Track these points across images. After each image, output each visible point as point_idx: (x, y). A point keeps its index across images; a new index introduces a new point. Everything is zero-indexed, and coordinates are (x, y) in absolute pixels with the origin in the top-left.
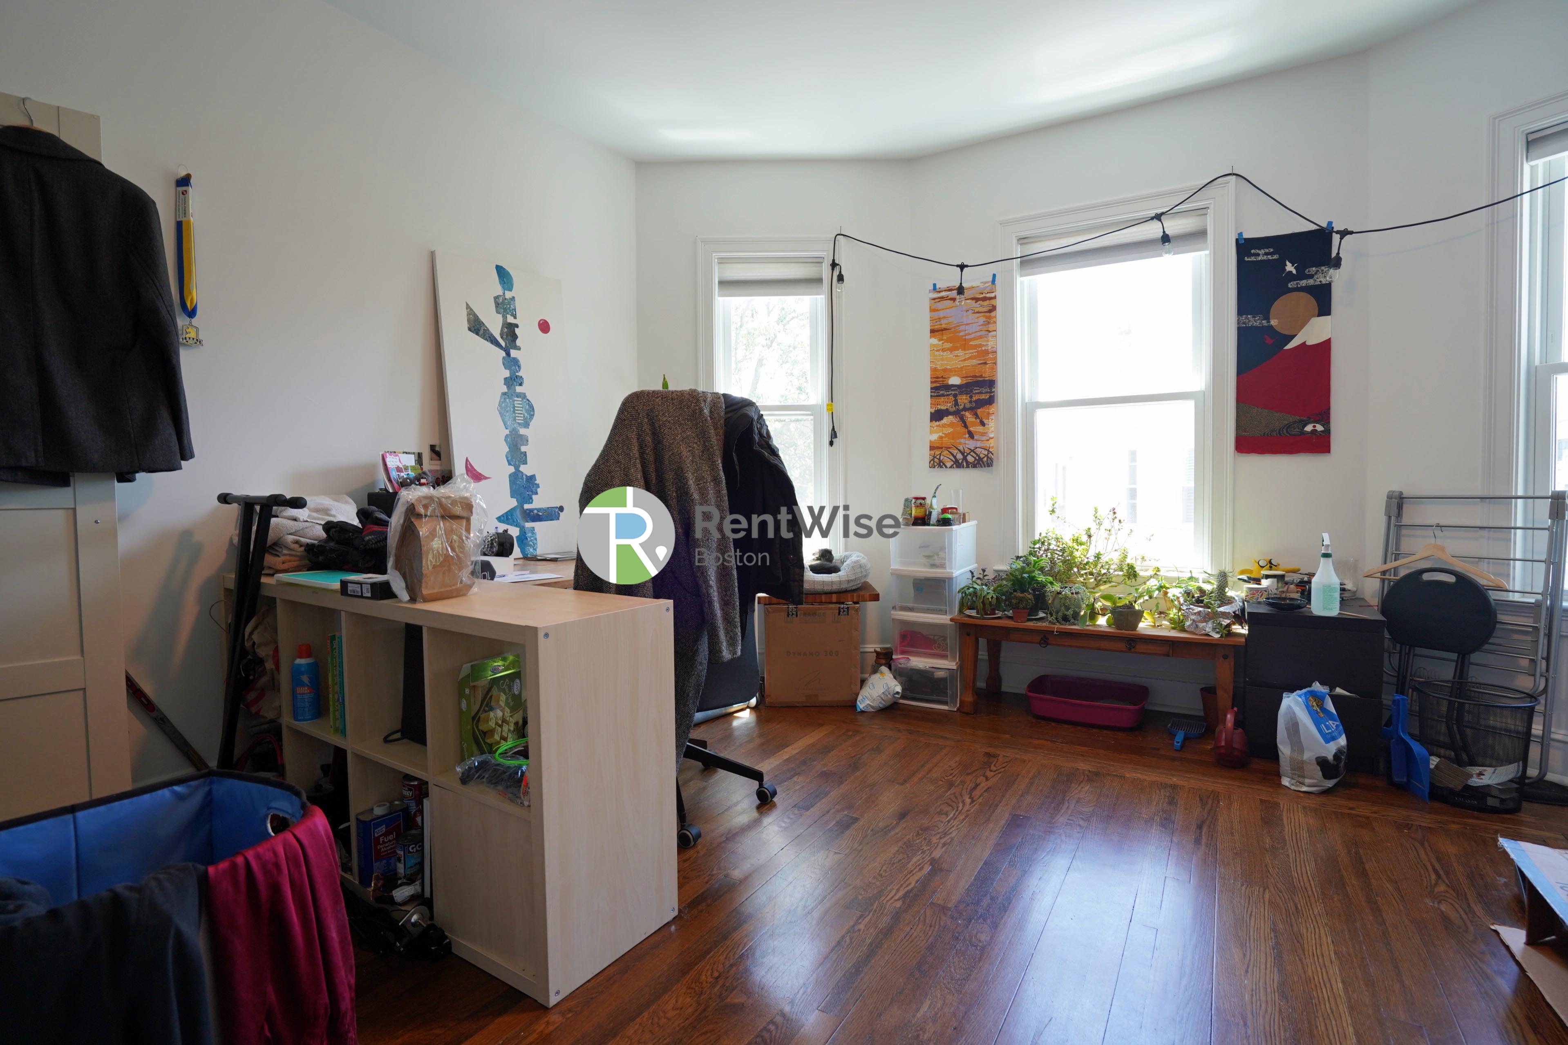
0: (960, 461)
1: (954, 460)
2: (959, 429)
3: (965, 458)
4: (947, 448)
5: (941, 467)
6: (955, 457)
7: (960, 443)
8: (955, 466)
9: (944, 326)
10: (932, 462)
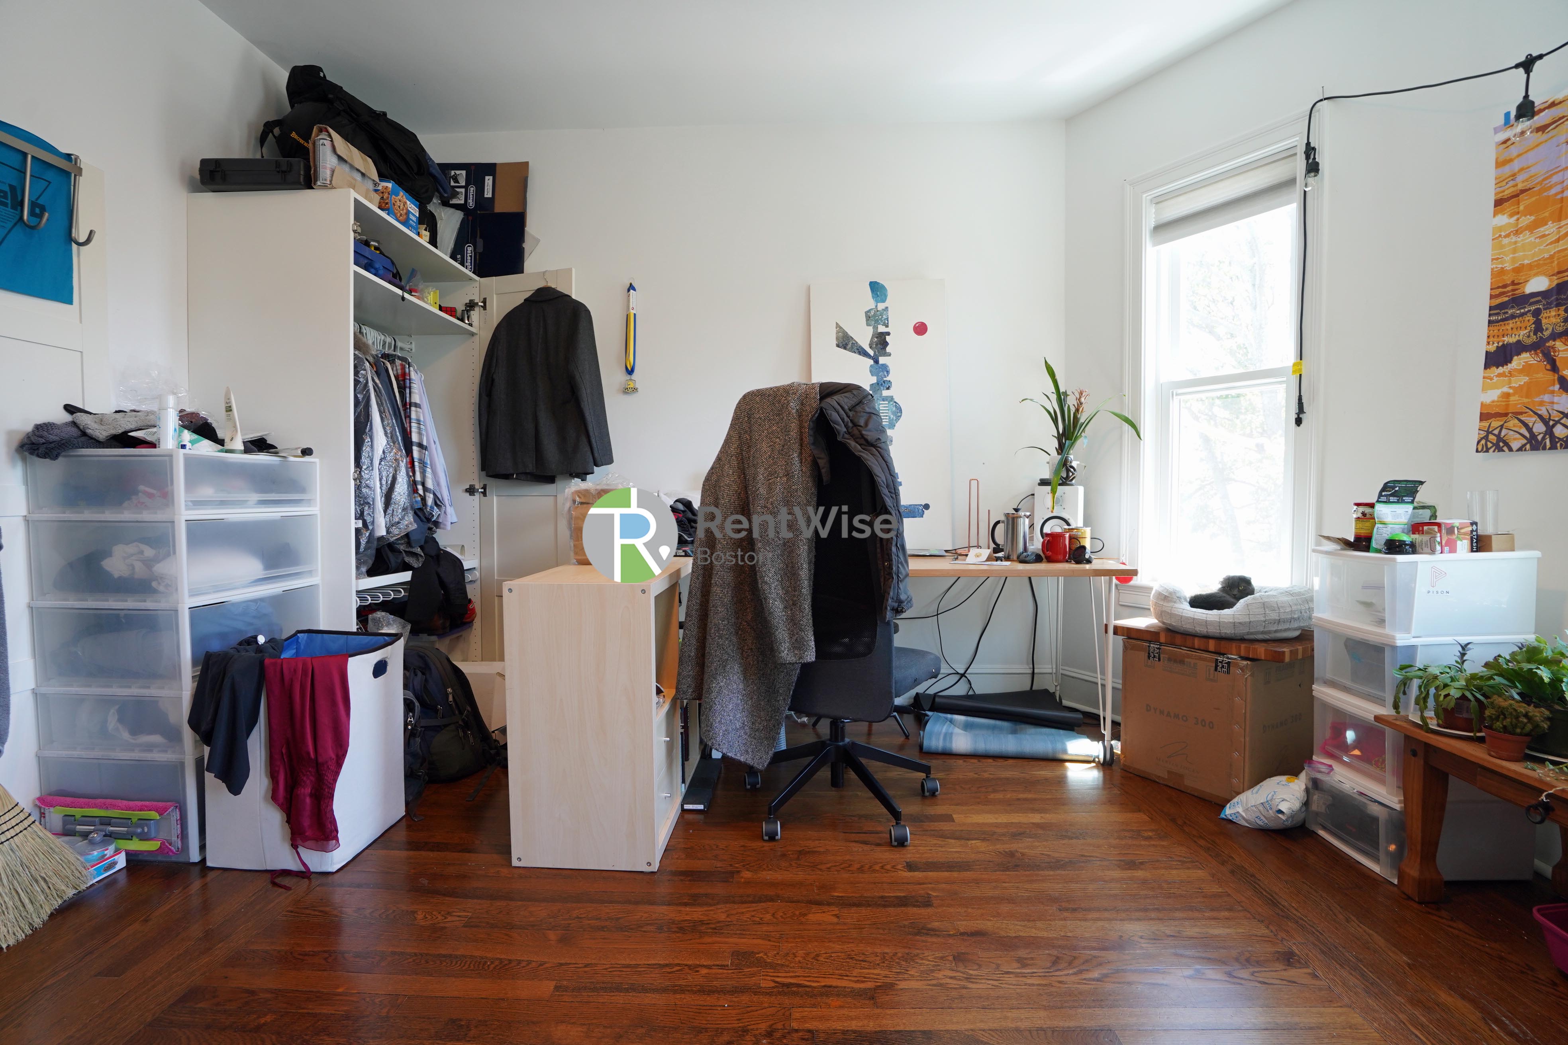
0: (1540, 438)
1: (1528, 435)
2: (1540, 375)
3: (1550, 431)
4: (1516, 414)
5: (1501, 450)
6: (1530, 430)
7: (1542, 403)
8: (1528, 446)
9: (1520, 186)
10: (1483, 442)
